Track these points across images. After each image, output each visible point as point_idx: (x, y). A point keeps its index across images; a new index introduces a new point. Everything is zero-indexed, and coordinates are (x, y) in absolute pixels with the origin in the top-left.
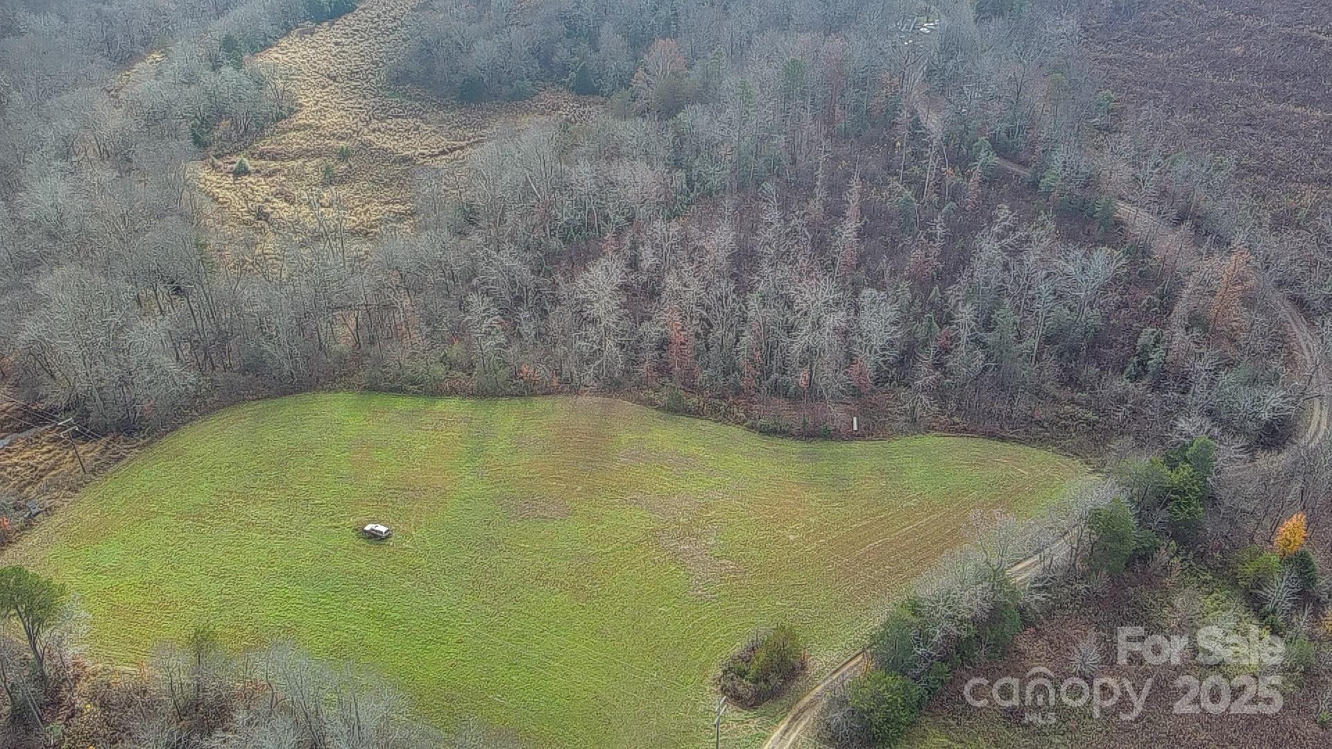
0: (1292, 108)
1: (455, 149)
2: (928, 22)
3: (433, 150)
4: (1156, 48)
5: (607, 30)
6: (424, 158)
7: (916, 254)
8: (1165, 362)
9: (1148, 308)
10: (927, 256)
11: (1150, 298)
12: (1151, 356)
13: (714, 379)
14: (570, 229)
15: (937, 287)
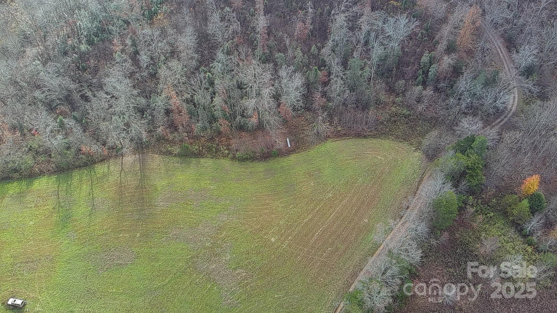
7: (299, 25)
8: (437, 72)
9: (422, 38)
10: (305, 24)
11: (422, 32)
12: (430, 70)
13: (204, 129)
14: (91, 34)
15: (314, 45)
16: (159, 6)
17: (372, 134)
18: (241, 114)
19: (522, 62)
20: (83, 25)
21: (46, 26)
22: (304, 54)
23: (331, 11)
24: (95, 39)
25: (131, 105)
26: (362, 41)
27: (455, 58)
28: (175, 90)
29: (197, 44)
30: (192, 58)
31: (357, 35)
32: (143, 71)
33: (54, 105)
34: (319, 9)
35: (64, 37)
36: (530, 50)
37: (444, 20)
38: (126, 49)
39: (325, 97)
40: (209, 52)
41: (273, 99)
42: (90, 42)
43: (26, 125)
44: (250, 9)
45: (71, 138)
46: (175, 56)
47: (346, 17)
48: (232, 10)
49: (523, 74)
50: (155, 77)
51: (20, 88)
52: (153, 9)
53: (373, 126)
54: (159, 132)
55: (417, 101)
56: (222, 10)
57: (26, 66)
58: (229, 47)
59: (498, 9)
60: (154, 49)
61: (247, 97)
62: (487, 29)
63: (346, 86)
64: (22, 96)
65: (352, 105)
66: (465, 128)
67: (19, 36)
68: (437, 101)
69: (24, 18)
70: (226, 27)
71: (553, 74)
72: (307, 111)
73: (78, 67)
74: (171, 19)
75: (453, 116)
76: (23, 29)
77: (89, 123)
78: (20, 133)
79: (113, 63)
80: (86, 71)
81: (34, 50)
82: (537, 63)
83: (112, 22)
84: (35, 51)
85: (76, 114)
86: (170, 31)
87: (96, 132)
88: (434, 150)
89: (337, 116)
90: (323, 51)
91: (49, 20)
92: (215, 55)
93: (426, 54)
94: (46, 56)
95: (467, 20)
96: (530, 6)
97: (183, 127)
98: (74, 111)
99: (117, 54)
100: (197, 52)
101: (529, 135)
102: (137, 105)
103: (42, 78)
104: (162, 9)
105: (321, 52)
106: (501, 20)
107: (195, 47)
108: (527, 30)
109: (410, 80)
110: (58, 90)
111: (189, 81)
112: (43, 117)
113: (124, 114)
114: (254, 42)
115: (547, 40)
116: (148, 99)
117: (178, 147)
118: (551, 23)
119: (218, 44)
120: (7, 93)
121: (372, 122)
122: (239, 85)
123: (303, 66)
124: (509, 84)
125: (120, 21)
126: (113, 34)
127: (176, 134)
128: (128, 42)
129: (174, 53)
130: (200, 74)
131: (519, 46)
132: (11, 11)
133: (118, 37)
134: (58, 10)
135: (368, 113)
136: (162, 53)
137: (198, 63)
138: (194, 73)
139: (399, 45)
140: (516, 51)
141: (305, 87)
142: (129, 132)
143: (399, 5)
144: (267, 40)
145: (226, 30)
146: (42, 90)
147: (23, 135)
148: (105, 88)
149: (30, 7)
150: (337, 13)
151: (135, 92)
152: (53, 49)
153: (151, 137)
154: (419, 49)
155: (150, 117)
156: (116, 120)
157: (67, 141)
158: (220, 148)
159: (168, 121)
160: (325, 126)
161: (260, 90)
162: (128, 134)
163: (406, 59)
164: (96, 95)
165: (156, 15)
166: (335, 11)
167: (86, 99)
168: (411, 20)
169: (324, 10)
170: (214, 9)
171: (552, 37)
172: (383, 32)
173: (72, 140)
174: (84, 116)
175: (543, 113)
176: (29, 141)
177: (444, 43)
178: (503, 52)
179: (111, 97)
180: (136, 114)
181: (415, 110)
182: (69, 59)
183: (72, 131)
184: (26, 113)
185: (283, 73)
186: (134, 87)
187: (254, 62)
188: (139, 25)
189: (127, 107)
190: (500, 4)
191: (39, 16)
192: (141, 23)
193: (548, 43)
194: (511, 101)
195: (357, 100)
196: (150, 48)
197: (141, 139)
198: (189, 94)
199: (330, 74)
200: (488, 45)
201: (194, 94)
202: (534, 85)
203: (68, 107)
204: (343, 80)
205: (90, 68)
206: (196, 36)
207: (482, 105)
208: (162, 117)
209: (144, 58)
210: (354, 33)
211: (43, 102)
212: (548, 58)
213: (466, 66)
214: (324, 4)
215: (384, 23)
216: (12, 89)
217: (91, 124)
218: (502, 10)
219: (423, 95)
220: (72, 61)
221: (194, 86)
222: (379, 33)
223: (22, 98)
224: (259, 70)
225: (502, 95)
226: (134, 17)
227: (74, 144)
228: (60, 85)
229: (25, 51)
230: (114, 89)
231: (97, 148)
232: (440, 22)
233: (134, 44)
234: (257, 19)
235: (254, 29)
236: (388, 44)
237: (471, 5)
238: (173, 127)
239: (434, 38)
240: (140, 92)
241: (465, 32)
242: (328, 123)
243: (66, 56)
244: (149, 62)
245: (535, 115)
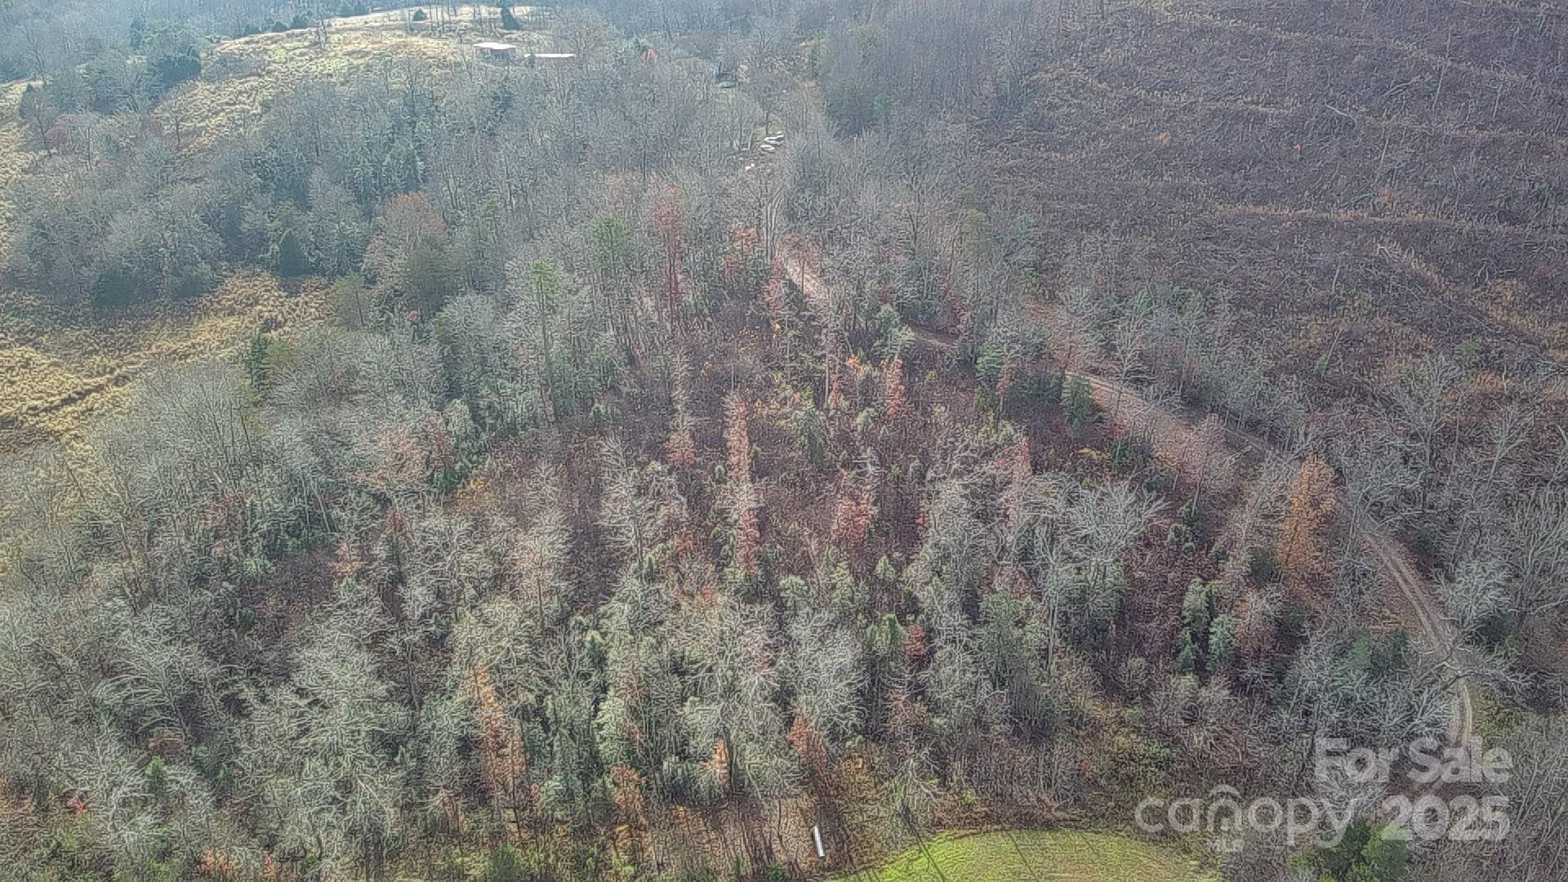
0: (1251, 209)
1: (89, 392)
2: (768, 135)
3: (53, 399)
4: (1062, 147)
5: (318, 177)
6: (37, 415)
7: (843, 506)
8: (1233, 635)
9: (1179, 544)
10: (858, 504)
11: (1176, 527)
12: (1212, 630)
13: (567, 796)
14: (279, 530)
15: (885, 557)
16: (475, 458)
17: (1067, 817)
18: (676, 748)
19: (1467, 606)
20: (262, 505)
21: (159, 507)
22: (857, 578)
23: (926, 471)
24: (290, 543)
25: (364, 728)
26: (1013, 549)
27: (1277, 597)
28: (495, 681)
29: (568, 553)
30: (551, 592)
31: (998, 531)
32: (409, 630)
33: (145, 725)
34: (894, 467)
35: (204, 535)
36: (1485, 571)
37: (1234, 497)
38: (369, 570)
39: (922, 699)
40: (600, 574)
41: (772, 704)
42: (274, 551)
43: (55, 781)
44: (714, 465)
45: (176, 825)
46: (506, 587)
47: (966, 487)
48: (668, 467)
49: (1474, 639)
50: (442, 647)
51: (58, 673)
52: (457, 467)
53: (1069, 791)
54: (435, 807)
55: (1187, 717)
56: (642, 469)
57: (84, 611)
58: (654, 562)
59: (1379, 468)
60: (449, 569)
61: (697, 699)
62: (1356, 518)
63: (980, 670)
64: (60, 697)
65: (1002, 726)
66: (1336, 798)
67: (79, 529)
68: (1243, 718)
69: (103, 482)
70: (651, 510)
71: (1559, 635)
72: (873, 741)
73: (230, 620)
74: (505, 491)
75: (1294, 762)
76: (94, 510)
77: (235, 780)
78: (35, 803)
79: (330, 607)
80: (250, 629)
81: (116, 570)
82: (1510, 607)
83: (342, 500)
84: (117, 572)
85: (202, 751)
86: (499, 521)
87: (252, 806)
88: (1254, 868)
89: (960, 759)
90: (910, 571)
91: (171, 490)
92: (615, 581)
93: (1195, 584)
94: (145, 586)
95: (1298, 495)
96: (1466, 456)
97: (506, 791)
98: (198, 743)
99: (344, 583)
100: (567, 574)
101: (1521, 818)
102: (382, 726)
103: (123, 647)
104: (481, 466)
105: (904, 575)
106: (1391, 493)
107: (562, 561)
108: (1468, 519)
109: (1159, 657)
110: (163, 680)
111: (537, 655)
112: (107, 759)
113: (339, 754)
114: (722, 546)
115: (1528, 545)
116: (415, 708)
117: (485, 855)
118: (1530, 498)
119: (625, 554)
120: (18, 686)
121: (1065, 778)
122: (675, 663)
123: (857, 612)
124: (1441, 668)
125: (364, 496)
126: (340, 531)
127: (482, 814)
128: (378, 552)
129: (501, 580)
130: (569, 634)
131: (1451, 564)
132: (69, 463)
133: (353, 537)
134: (198, 466)
135: (1049, 750)
136: (470, 579)
137: (566, 604)
138: (553, 632)
139: (1118, 560)
140: (1446, 577)
141: (864, 669)
142: (348, 808)
143: (1107, 457)
144: (757, 543)
145: (650, 517)
146: (118, 680)
147: (43, 810)
148: (296, 678)
149: (124, 454)
150: (942, 475)
151: (381, 689)
152: (169, 567)
153: (409, 825)
154: (1173, 574)
155: (412, 764)
156: (315, 770)
157: (165, 832)
158: (611, 859)
159: (463, 772)
160: (926, 787)
161: (736, 678)
162: (344, 813)
163: (1142, 599)
164: (267, 698)
165: (463, 480)
166: (935, 472)
167: (237, 707)
168: (1143, 495)
169: (907, 470)
170: (619, 465)
171: (1541, 536)
172: (1069, 527)
173: (181, 830)
174: (224, 758)
175: (1551, 750)
176: (57, 827)
177: (1243, 558)
178: (1410, 579)
179: (309, 704)
180: (373, 753)
181: (1183, 744)
182: (208, 597)
183: (183, 803)
184: (62, 745)
185: (800, 629)
186: (379, 674)
187: (721, 599)
188: (414, 506)
189: (353, 732)
190: (1380, 454)
191: (145, 479)
192: (420, 502)
193: (1531, 551)
194: (1456, 717)
195: (1016, 712)
196: (436, 567)
197: (377, 830)
198: (531, 691)
199: (930, 634)
200: (1363, 563)
201: (546, 693)
202: (1512, 669)
203: (184, 731)
204: (971, 653)
205: (262, 621)
206: (567, 534)
207: (1374, 730)
208: (448, 762)
209: (417, 596)
210: (989, 526)
211: (115, 715)
212: (1539, 592)
213: (1312, 618)
214: (906, 454)
215: (1070, 503)
216: (34, 676)
217: (242, 782)
218: (1388, 468)
219: (1201, 702)
220: (216, 600)
221: (549, 668)
222: (1058, 529)
223: (58, 703)
224: (733, 621)
225: (1428, 702)
226: (404, 487)
227: (184, 842)
228: (171, 667)
229: (91, 571)
230: (323, 679)
231: (249, 855)
232: (1223, 502)
233: (395, 557)
234: (732, 491)
235: (722, 514)
236: (1085, 559)
237: (1300, 457)
238: (476, 791)
239: (1213, 544)
240: (395, 687)
241: (1295, 529)
242: (937, 781)
243: (202, 587)
244: (431, 604)
245: (1530, 756)
